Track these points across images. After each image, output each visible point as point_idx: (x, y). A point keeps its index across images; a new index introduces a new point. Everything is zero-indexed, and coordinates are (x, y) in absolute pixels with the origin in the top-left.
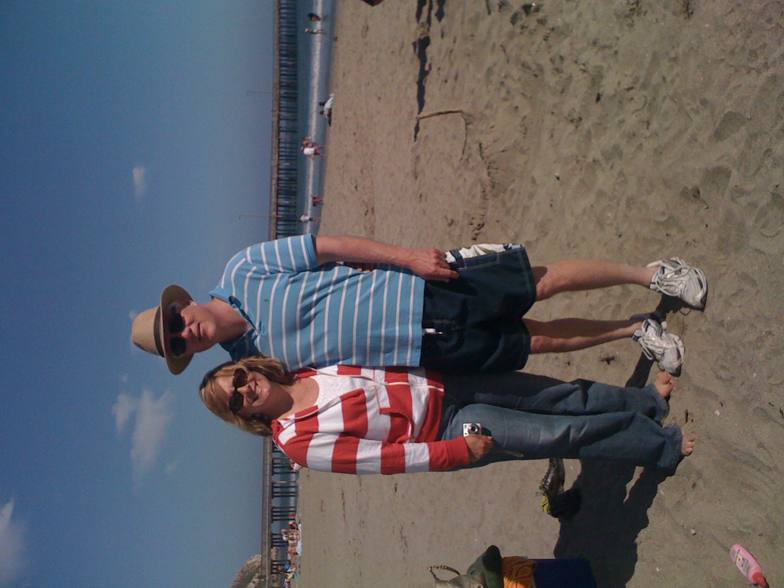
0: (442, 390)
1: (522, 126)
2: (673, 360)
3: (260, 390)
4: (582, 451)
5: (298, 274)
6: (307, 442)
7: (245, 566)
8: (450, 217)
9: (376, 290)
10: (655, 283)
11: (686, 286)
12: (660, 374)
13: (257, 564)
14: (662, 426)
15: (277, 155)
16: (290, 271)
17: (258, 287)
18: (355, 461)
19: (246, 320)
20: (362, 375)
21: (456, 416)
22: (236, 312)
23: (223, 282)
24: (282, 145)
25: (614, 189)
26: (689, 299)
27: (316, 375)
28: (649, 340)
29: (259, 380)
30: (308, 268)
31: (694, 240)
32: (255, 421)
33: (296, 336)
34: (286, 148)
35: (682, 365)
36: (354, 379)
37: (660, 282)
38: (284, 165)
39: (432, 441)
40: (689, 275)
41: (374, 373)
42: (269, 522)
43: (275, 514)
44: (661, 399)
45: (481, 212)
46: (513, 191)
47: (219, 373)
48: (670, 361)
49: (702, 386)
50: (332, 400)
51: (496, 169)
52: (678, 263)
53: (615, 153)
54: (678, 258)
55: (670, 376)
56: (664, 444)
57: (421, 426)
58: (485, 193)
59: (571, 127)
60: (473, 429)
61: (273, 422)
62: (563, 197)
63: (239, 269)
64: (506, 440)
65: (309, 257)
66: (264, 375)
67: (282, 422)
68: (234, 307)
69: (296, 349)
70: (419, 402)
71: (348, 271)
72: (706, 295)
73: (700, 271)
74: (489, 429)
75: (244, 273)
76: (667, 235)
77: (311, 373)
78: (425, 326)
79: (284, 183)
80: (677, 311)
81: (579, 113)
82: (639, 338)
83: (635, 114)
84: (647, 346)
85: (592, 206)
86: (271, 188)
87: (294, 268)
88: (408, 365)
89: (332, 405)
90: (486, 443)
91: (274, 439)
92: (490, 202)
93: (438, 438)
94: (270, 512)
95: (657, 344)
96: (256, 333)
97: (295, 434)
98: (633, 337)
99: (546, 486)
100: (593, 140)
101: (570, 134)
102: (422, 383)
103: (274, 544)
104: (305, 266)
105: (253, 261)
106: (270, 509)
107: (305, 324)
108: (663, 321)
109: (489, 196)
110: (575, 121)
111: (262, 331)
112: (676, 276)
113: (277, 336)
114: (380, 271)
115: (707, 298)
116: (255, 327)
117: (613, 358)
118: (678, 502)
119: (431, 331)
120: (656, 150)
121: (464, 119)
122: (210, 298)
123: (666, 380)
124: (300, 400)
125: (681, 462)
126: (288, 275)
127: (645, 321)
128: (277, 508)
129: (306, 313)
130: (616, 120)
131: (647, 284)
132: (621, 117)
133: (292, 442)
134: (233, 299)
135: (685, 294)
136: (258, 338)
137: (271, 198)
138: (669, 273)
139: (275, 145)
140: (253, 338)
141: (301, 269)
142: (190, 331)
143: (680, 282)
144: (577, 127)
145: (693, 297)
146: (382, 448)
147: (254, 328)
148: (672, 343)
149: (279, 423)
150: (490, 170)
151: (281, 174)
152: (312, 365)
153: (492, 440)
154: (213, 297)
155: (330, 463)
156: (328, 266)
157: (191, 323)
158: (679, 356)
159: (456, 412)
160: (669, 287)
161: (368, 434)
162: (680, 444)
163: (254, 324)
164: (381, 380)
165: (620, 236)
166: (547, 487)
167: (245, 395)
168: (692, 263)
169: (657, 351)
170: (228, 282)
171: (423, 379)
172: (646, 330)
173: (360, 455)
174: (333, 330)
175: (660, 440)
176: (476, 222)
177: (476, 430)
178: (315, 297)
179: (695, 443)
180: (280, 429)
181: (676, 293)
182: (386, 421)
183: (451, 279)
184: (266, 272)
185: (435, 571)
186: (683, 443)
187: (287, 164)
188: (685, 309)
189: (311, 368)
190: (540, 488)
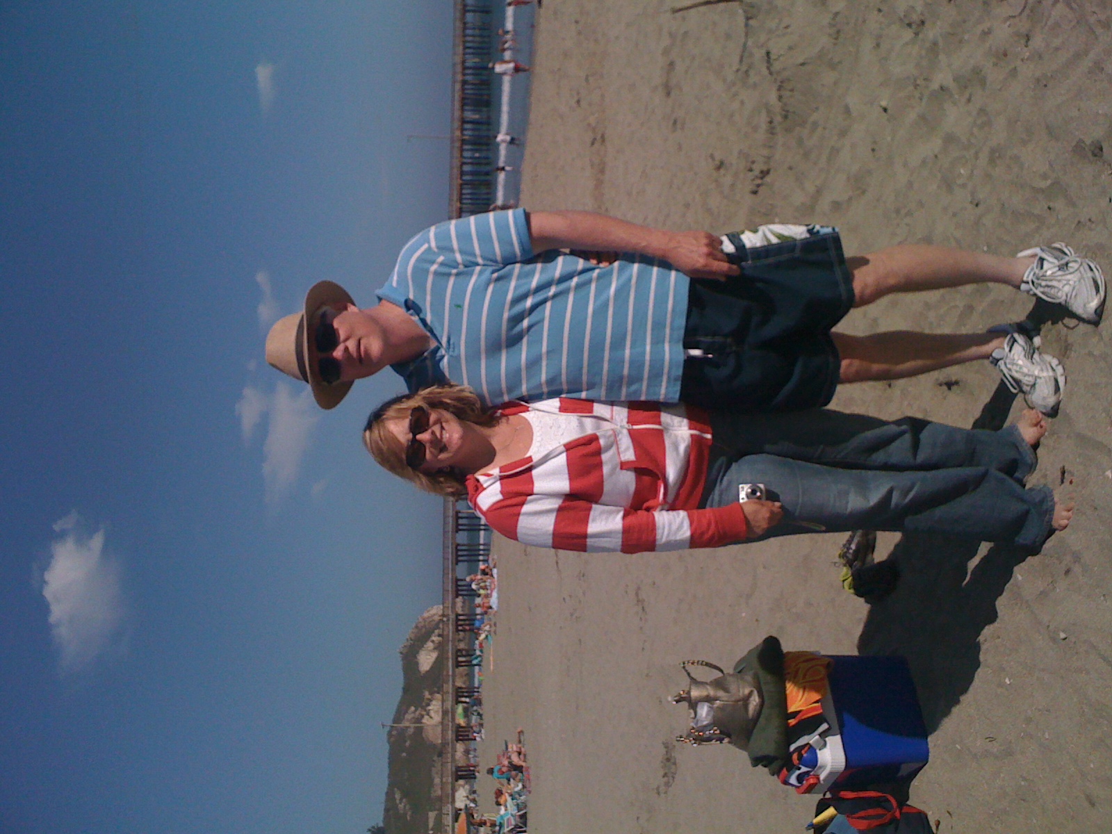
0: (709, 436)
1: (831, 25)
2: (1048, 395)
3: (447, 435)
4: (909, 521)
5: (504, 268)
6: (519, 507)
7: (421, 620)
8: (718, 157)
9: (618, 291)
10: (1028, 283)
11: (1074, 288)
12: (1026, 412)
13: (437, 618)
14: (1024, 486)
15: (461, 48)
16: (494, 264)
17: (447, 287)
18: (585, 536)
19: (429, 334)
20: (595, 414)
21: (728, 474)
22: (413, 321)
23: (395, 278)
24: (469, 32)
25: (972, 134)
26: (1077, 307)
27: (528, 411)
28: (1013, 364)
29: (447, 421)
30: (519, 259)
31: (1090, 220)
32: (442, 479)
33: (501, 356)
34: (473, 36)
35: (1060, 402)
36: (584, 419)
37: (1035, 281)
38: (471, 61)
39: (693, 509)
40: (1080, 272)
41: (612, 411)
42: (452, 563)
43: (460, 553)
44: (1026, 448)
45: (766, 152)
46: (815, 125)
47: (391, 413)
48: (1043, 395)
49: (1090, 434)
50: (553, 450)
51: (792, 90)
52: (1066, 254)
53: (975, 78)
54: (1063, 244)
55: (1040, 415)
56: (1027, 512)
57: (677, 487)
58: (773, 125)
59: (908, 34)
60: (754, 492)
61: (468, 477)
62: (893, 140)
63: (419, 260)
64: (799, 507)
65: (521, 243)
66: (453, 413)
67: (482, 479)
68: (411, 315)
69: (500, 375)
70: (675, 453)
71: (578, 262)
72: (1103, 303)
73: (1096, 267)
74: (776, 491)
75: (426, 266)
76: (1049, 208)
77: (521, 408)
78: (687, 345)
79: (472, 89)
80: (1057, 323)
81: (922, 14)
82: (998, 360)
83: (1008, 23)
84: (1010, 373)
85: (936, 156)
86: (453, 96)
87: (499, 258)
88: (662, 398)
89: (552, 456)
90: (772, 513)
91: (471, 501)
92: (780, 139)
93: (702, 505)
94: (454, 551)
95: (1025, 370)
96: (442, 351)
97: (500, 497)
98: (991, 358)
99: (848, 555)
100: (942, 57)
101: (907, 44)
102: (680, 426)
103: (460, 593)
104: (516, 257)
105: (438, 247)
106: (454, 546)
107: (514, 341)
108: (1036, 336)
109: (778, 129)
110: (914, 26)
111: (451, 350)
112: (1060, 273)
113: (473, 357)
114: (623, 262)
115: (1105, 307)
116: (440, 343)
117: (956, 383)
118: (1042, 593)
119: (696, 352)
120: (1038, 80)
121: (745, 12)
122: (377, 300)
123: (1034, 422)
124: (506, 448)
125: (1050, 538)
126: (490, 269)
127: (1009, 336)
128: (463, 545)
129: (515, 326)
130: (979, 29)
131: (1017, 283)
132: (985, 26)
133: (496, 507)
134: (410, 304)
135: (1072, 301)
136: (446, 359)
137: (453, 110)
138: (1050, 268)
139: (459, 32)
140: (437, 358)
141: (509, 261)
142: (346, 349)
143: (1065, 282)
144: (917, 34)
145: (1085, 305)
146: (624, 517)
147: (439, 345)
148: (1047, 370)
149: (478, 481)
150: (783, 93)
151: (468, 74)
152: (522, 399)
153: (781, 507)
154: (380, 299)
155: (551, 537)
156: (548, 256)
157: (347, 339)
158: (1057, 389)
159: (728, 467)
160: (1049, 289)
161: (604, 498)
162: (1050, 515)
163: (440, 340)
164: (622, 420)
165: (977, 205)
166: (850, 556)
167: (428, 445)
168: (1084, 253)
169: (1025, 380)
170: (402, 277)
171: (682, 421)
172: (1010, 351)
173: (593, 528)
174: (554, 351)
175: (1021, 507)
176: (758, 168)
177: (758, 494)
178: (529, 302)
179: (1073, 513)
180: (479, 488)
181: (1059, 298)
182: (628, 480)
183: (728, 277)
184: (458, 264)
185: (690, 668)
186: (1055, 512)
187: (477, 60)
188: (1070, 319)
189: (521, 403)
190: (840, 556)
